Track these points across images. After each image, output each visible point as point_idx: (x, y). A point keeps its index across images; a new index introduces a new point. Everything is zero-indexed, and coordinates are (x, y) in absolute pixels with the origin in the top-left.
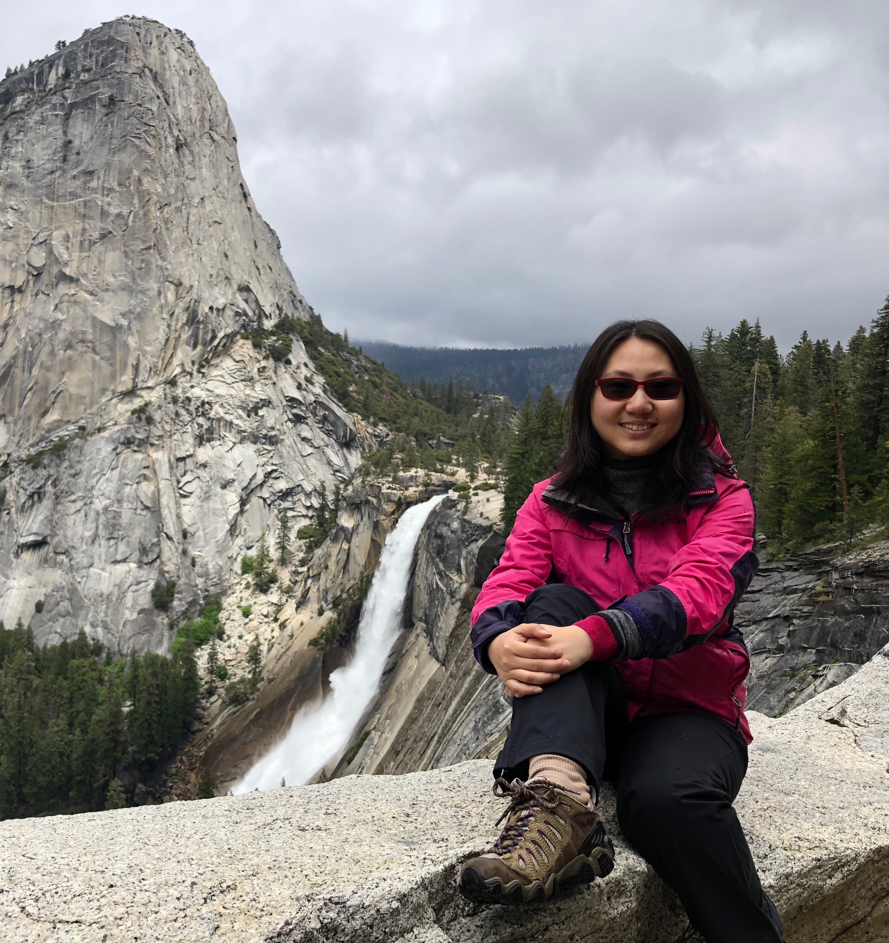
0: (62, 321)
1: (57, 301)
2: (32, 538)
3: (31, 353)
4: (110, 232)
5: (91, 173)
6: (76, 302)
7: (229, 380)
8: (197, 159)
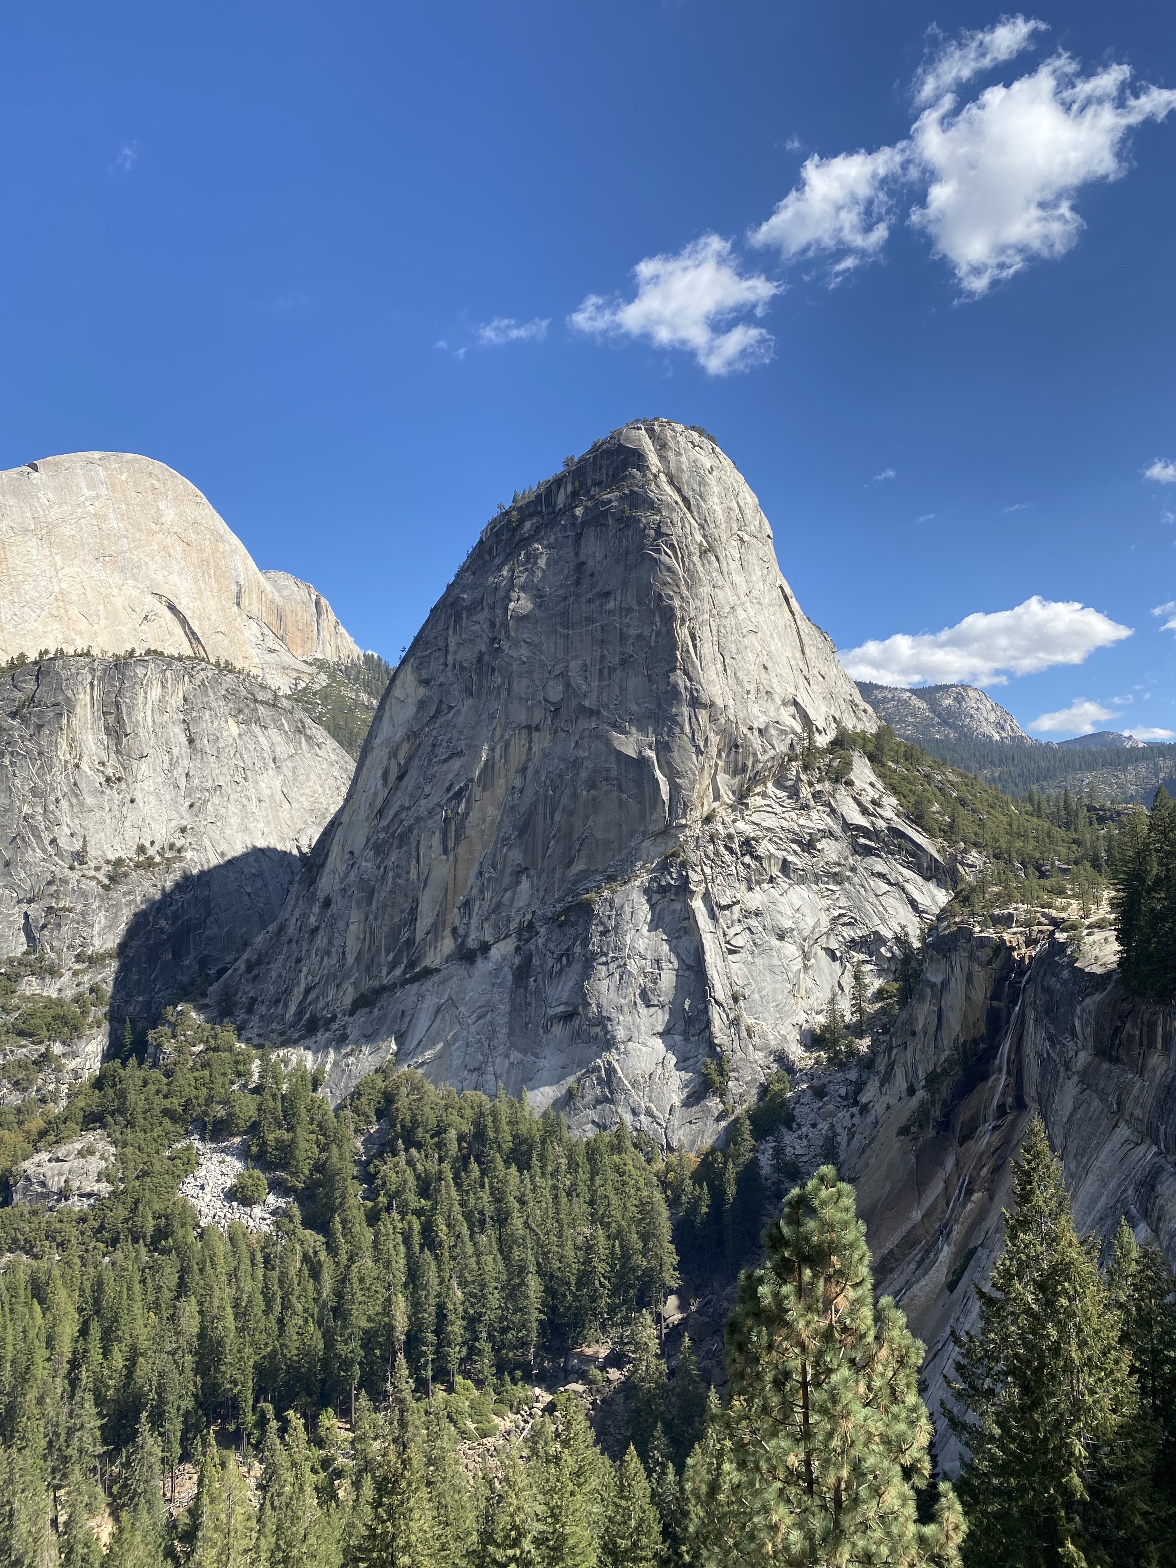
0: (583, 759)
1: (577, 737)
2: (561, 1009)
3: (553, 797)
4: (632, 656)
5: (607, 595)
6: (597, 737)
7: (779, 810)
8: (724, 564)
